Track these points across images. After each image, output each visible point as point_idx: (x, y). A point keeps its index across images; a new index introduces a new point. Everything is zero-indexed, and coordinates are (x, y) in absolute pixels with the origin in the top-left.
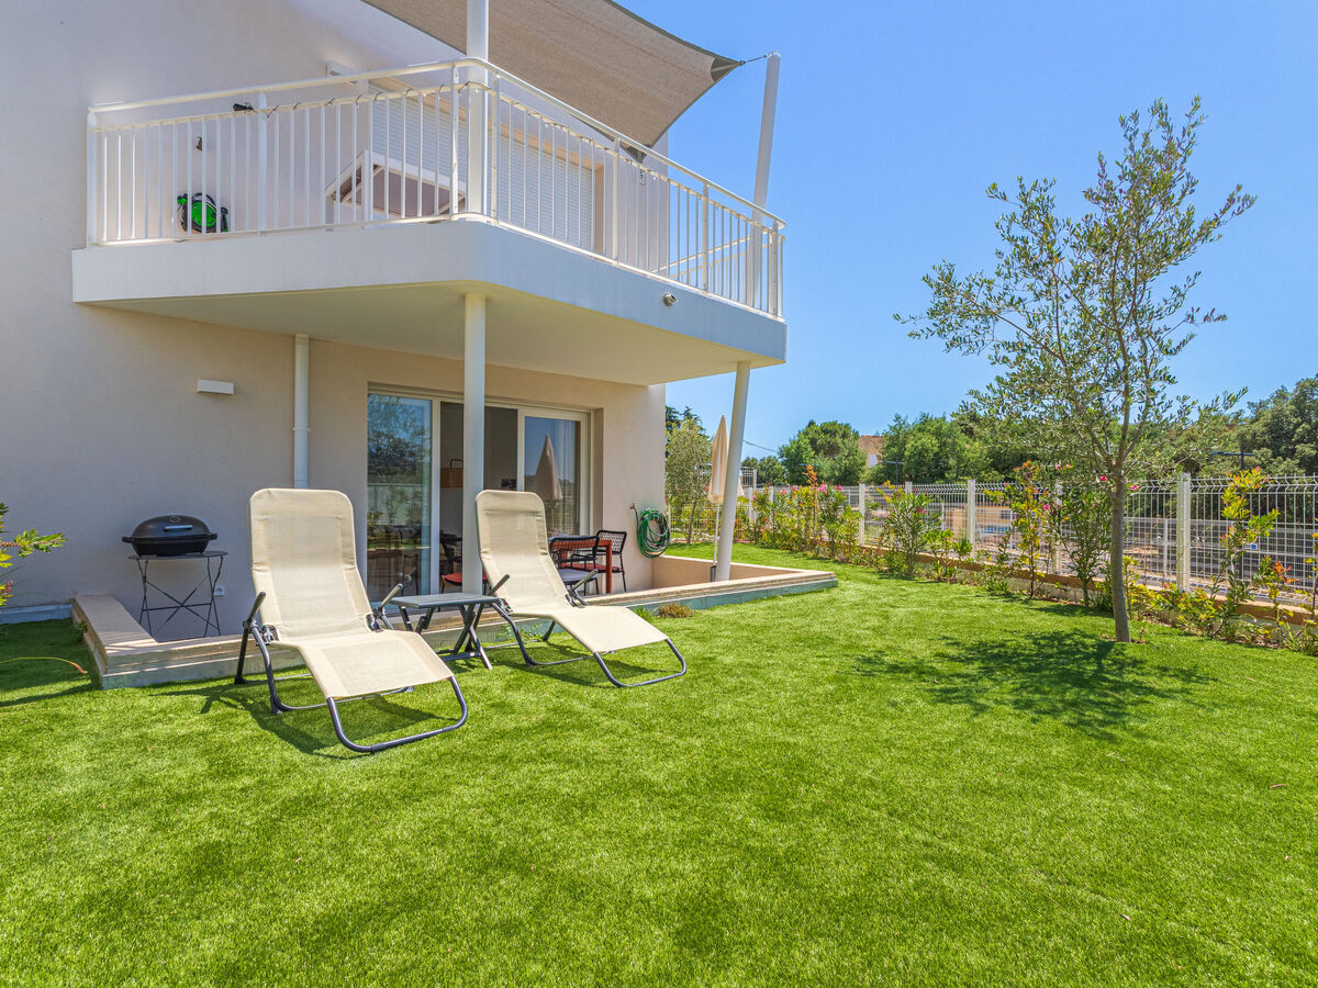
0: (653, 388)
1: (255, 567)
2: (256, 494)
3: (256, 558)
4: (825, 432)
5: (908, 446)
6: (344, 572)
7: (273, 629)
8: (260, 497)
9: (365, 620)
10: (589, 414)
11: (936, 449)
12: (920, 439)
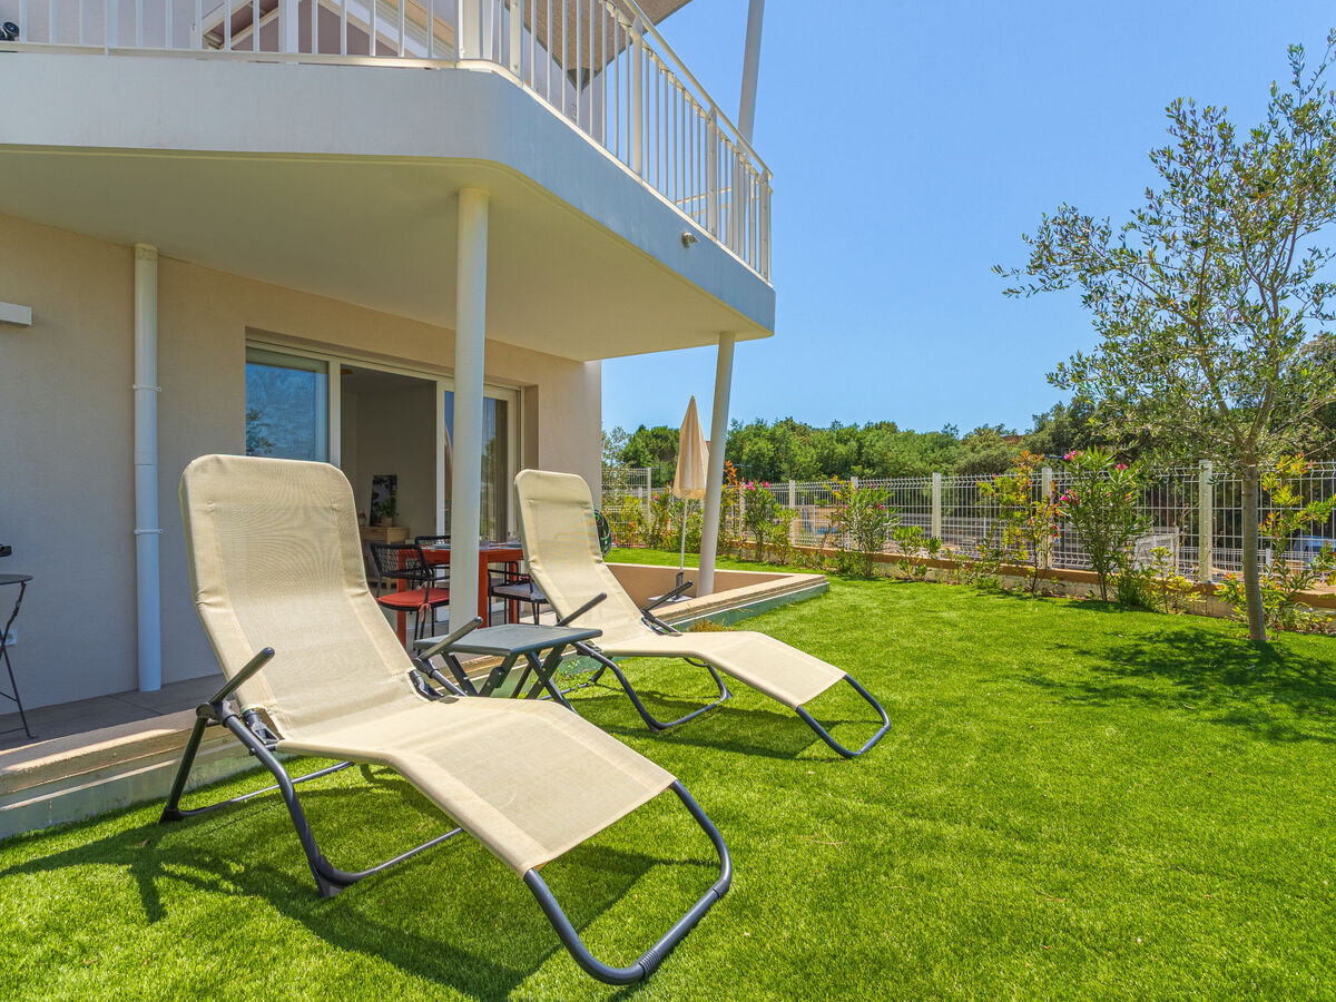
0: (589, 364)
1: (203, 598)
2: (195, 462)
3: (204, 582)
4: (657, 437)
5: (746, 450)
6: (352, 602)
7: (263, 715)
8: (203, 468)
9: (410, 681)
10: (518, 392)
11: (772, 454)
12: (756, 444)
